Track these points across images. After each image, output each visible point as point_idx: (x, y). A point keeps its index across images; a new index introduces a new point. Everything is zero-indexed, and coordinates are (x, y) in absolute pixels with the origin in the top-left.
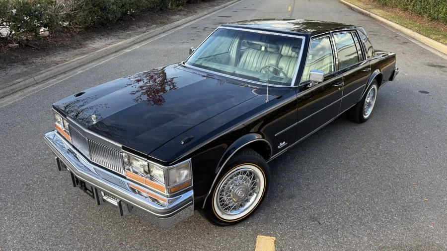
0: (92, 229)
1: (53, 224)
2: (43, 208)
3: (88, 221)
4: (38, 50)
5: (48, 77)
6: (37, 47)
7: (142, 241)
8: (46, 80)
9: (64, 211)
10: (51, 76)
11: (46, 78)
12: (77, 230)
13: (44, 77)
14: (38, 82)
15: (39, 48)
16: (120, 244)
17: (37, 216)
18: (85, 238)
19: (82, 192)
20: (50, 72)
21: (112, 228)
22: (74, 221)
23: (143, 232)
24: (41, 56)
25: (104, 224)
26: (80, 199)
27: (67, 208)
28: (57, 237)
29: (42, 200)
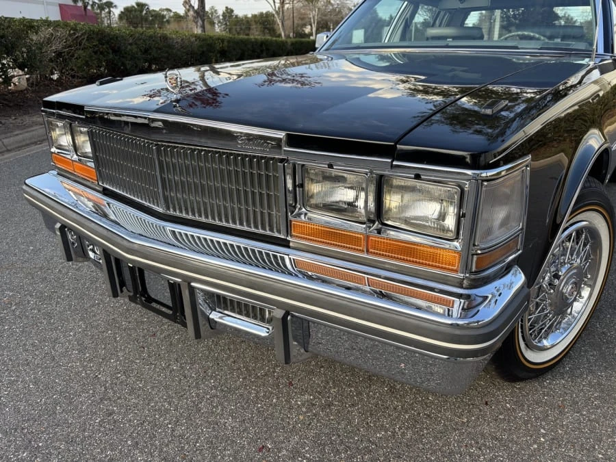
0: (167, 411)
1: (56, 403)
2: (28, 364)
3: (152, 388)
4: (10, 107)
5: (28, 142)
6: (7, 103)
7: (318, 436)
8: (24, 146)
9: (84, 367)
10: (33, 140)
11: (24, 143)
12: (126, 414)
13: (20, 142)
14: (9, 148)
15: (11, 105)
16: (260, 450)
17: (11, 383)
18: (153, 437)
19: (137, 311)
20: (31, 133)
21: (221, 404)
22: (115, 392)
23: (309, 410)
24: (15, 115)
25: (198, 395)
26: (122, 338)
27: (91, 361)
28: (73, 441)
29: (25, 345)
